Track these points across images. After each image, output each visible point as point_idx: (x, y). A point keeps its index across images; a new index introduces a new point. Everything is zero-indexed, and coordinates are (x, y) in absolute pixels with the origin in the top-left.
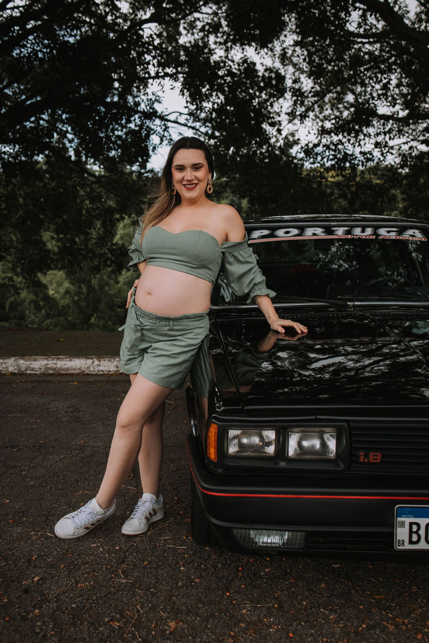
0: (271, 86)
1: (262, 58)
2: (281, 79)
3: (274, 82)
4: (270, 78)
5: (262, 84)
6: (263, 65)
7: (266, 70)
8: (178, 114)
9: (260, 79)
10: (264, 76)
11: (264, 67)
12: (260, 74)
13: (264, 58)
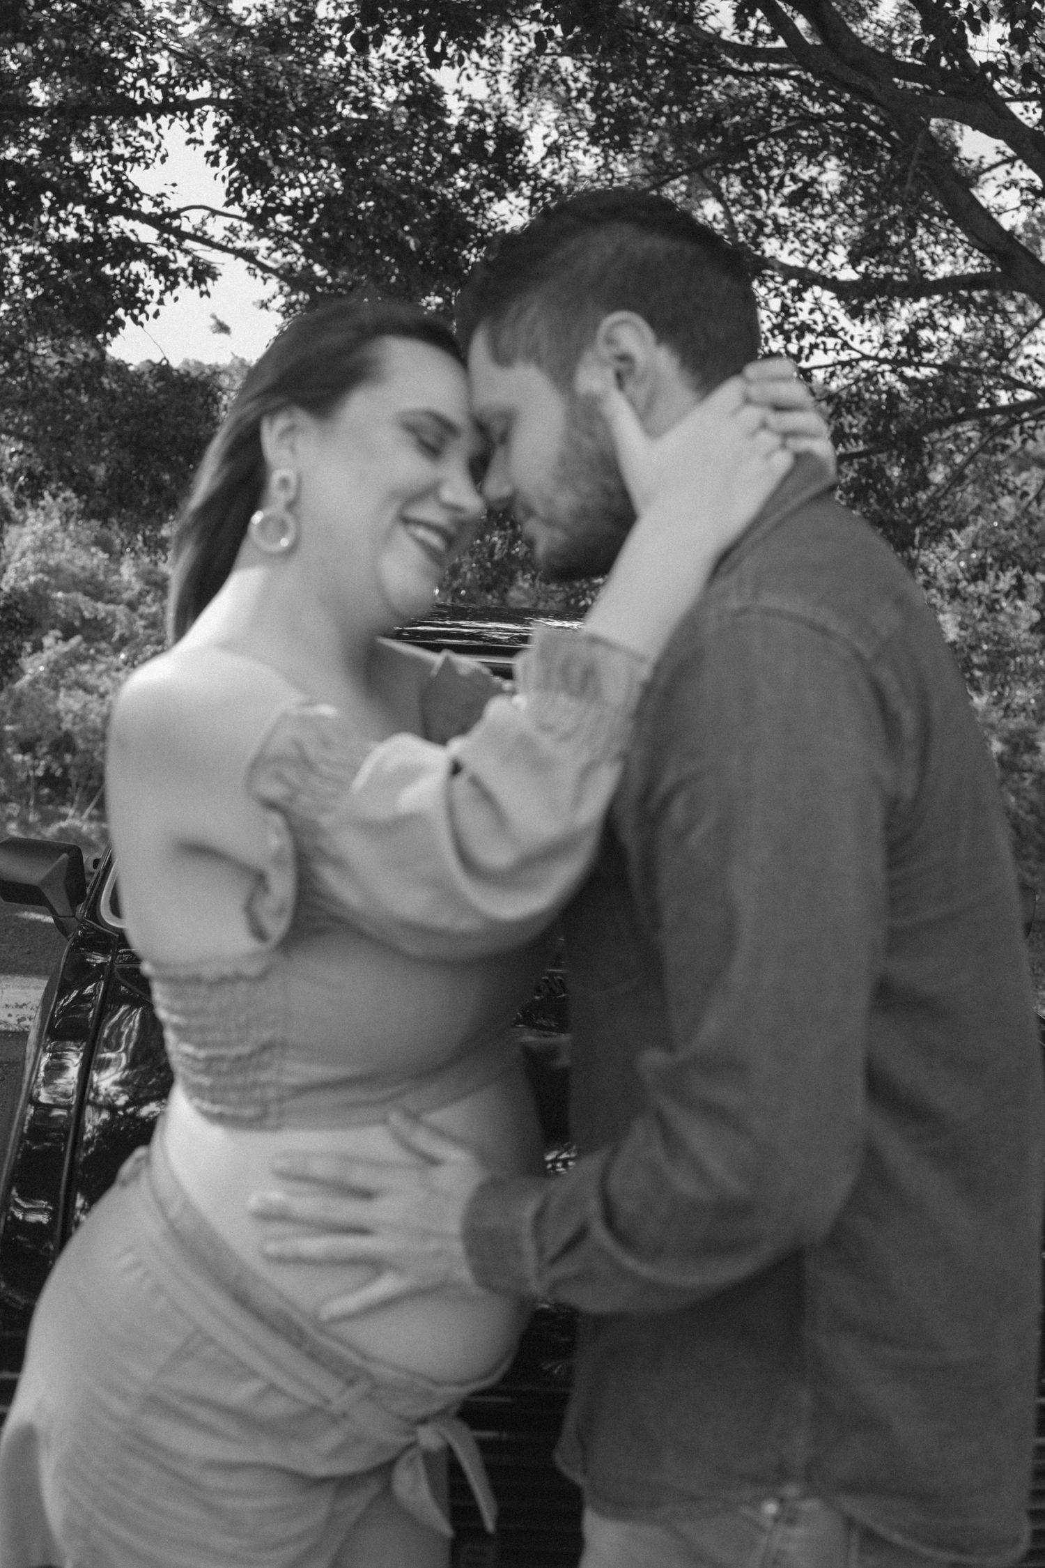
0: (482, 158)
1: (463, 78)
2: (512, 140)
3: (490, 146)
4: (481, 135)
5: (456, 149)
6: (461, 98)
7: (470, 111)
8: (207, 212)
9: (451, 136)
10: (461, 128)
11: (465, 104)
12: (453, 121)
13: (469, 78)
